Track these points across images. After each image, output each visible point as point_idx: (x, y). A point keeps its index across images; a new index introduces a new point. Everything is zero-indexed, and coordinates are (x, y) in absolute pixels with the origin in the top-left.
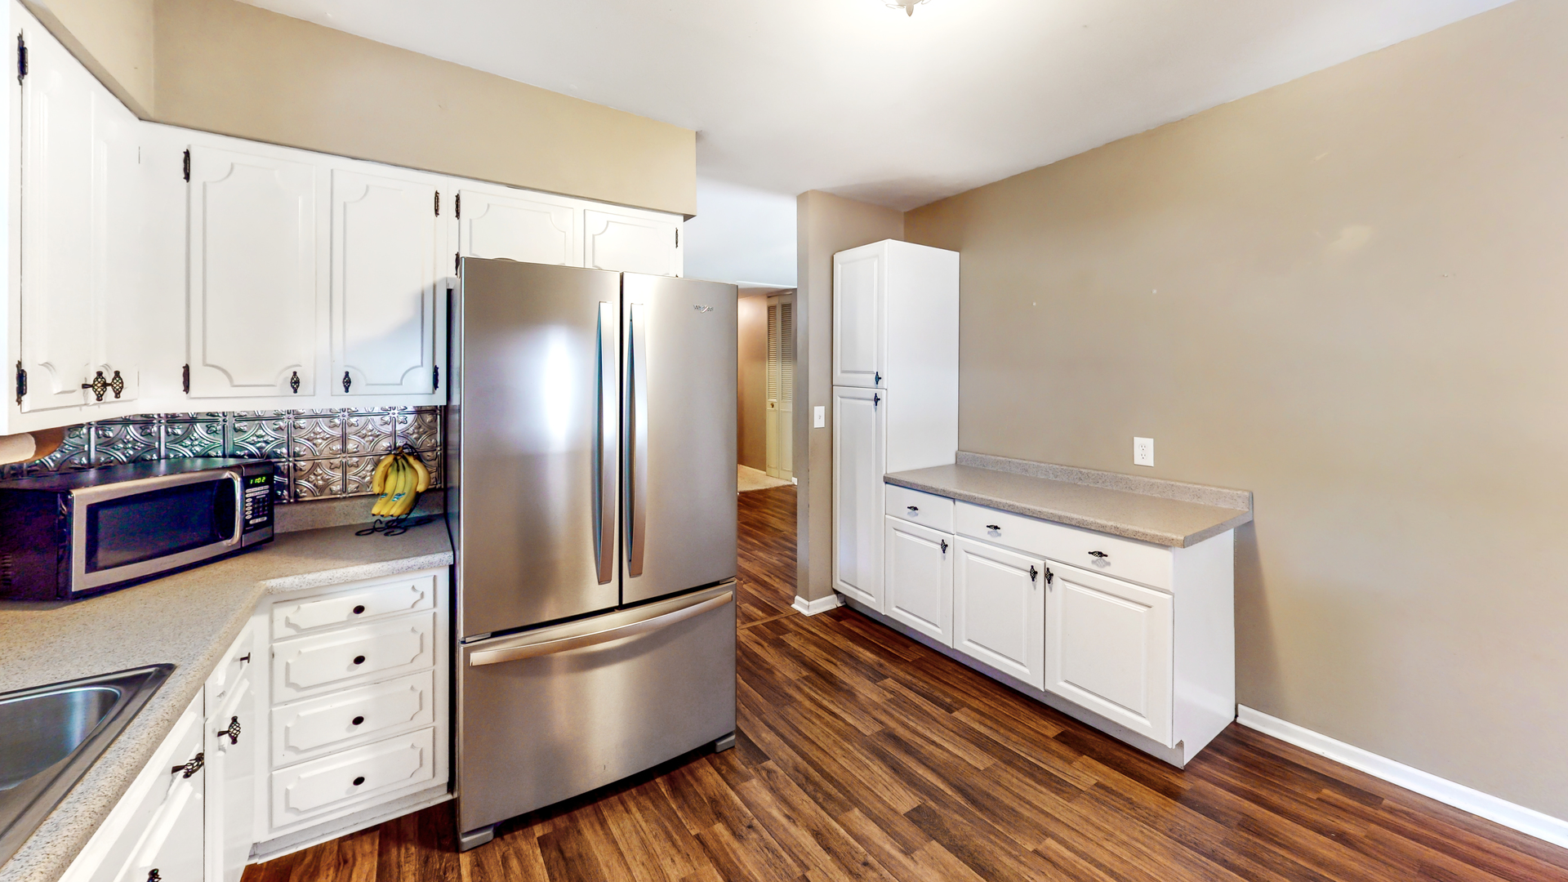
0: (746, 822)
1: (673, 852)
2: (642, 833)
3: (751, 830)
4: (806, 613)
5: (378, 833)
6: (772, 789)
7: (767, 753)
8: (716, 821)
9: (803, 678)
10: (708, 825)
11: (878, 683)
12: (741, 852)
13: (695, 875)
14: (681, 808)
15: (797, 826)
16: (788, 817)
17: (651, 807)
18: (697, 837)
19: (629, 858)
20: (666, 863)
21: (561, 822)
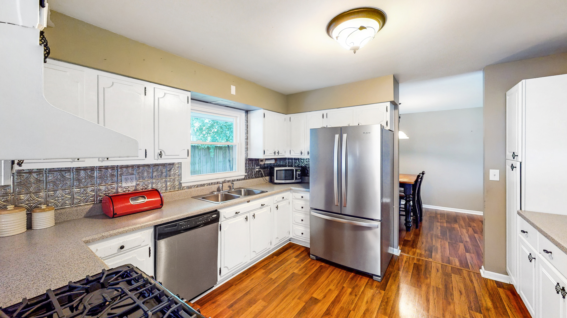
0: (357, 294)
1: (336, 285)
2: (335, 278)
3: (355, 296)
4: (483, 275)
5: (306, 248)
6: (374, 295)
7: (386, 290)
8: (351, 288)
9: (437, 287)
10: (349, 287)
11: (471, 311)
12: (346, 296)
13: (333, 290)
14: (349, 281)
15: (366, 305)
16: (367, 302)
17: (344, 276)
18: (343, 287)
19: (328, 279)
20: (332, 285)
21: (327, 265)
